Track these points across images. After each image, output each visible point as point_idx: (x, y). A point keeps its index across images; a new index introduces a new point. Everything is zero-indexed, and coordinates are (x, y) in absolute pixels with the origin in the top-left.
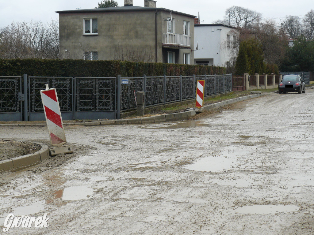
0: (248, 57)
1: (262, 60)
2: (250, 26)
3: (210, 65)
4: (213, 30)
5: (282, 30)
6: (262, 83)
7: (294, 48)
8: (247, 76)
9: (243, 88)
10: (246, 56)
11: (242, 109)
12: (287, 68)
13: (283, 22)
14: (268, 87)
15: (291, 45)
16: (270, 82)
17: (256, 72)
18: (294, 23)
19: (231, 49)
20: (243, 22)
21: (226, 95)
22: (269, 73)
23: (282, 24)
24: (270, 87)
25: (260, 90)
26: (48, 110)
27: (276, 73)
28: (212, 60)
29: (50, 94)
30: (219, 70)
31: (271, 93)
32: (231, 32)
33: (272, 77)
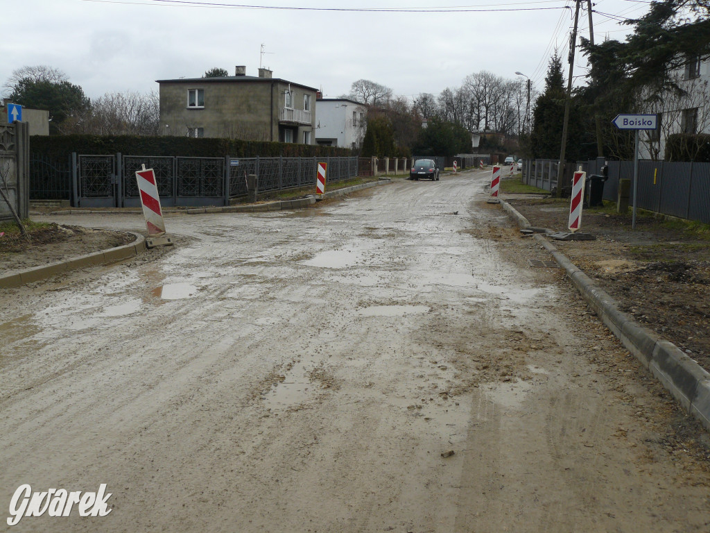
0: (377, 137)
1: (392, 142)
2: (379, 102)
3: (333, 145)
4: (337, 106)
5: (415, 109)
6: (392, 168)
7: (427, 129)
8: (375, 159)
9: (371, 173)
10: (375, 136)
11: (368, 197)
12: (420, 152)
13: (416, 100)
14: (398, 172)
15: (425, 126)
16: (401, 167)
17: (386, 155)
18: (428, 102)
19: (357, 128)
20: (371, 98)
21: (351, 181)
22: (400, 156)
23: (415, 102)
24: (401, 173)
25: (389, 176)
26: (145, 195)
27: (408, 157)
28: (336, 140)
29: (147, 176)
30: (343, 152)
31: (402, 179)
32: (358, 109)
33: (403, 162)
